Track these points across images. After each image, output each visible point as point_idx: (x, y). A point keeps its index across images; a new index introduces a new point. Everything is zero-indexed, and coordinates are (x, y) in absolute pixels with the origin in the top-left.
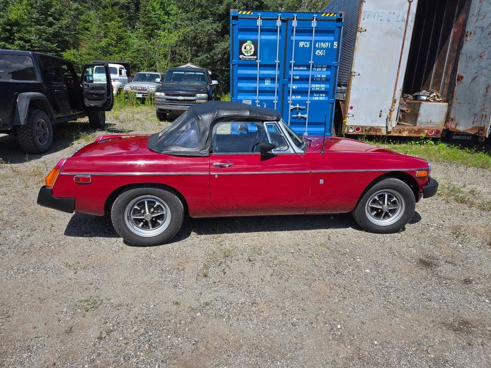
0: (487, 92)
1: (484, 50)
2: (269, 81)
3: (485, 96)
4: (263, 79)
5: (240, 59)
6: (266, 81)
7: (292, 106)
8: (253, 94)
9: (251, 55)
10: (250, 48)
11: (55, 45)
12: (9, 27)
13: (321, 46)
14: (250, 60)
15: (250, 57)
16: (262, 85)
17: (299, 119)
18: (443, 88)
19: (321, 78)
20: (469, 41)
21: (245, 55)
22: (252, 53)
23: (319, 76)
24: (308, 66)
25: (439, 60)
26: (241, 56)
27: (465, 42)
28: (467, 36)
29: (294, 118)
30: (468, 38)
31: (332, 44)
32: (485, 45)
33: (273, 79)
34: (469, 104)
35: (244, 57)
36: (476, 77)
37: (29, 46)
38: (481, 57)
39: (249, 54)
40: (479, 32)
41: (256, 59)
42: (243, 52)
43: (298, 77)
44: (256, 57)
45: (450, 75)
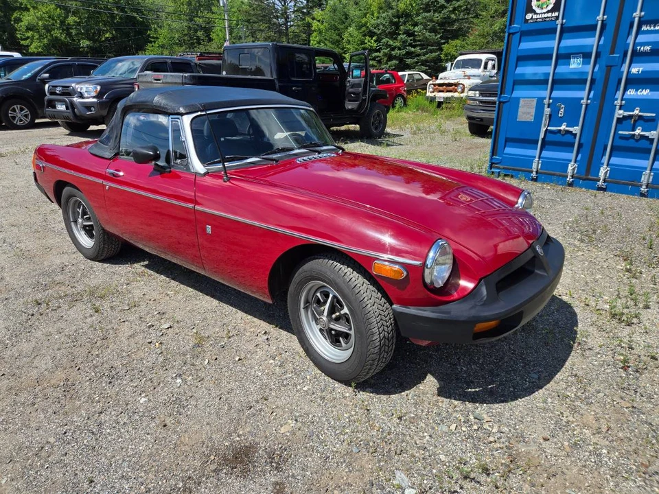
2: (580, 60)
4: (564, 57)
5: (526, 21)
6: (572, 60)
7: (621, 112)
8: (543, 86)
9: (548, 12)
11: (439, 36)
12: (396, 20)
14: (544, 20)
15: (546, 15)
16: (562, 69)
17: (637, 141)
21: (536, 13)
22: (550, 7)
26: (529, 16)
29: (623, 138)
33: (586, 56)
35: (535, 17)
37: (411, 40)
39: (545, 10)
41: (557, 18)
42: (534, 8)
43: (648, 48)
44: (557, 14)
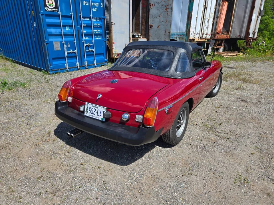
0: (166, 32)
1: (161, 13)
2: (68, 28)
3: (165, 34)
4: (64, 26)
6: (66, 27)
7: (85, 44)
8: (60, 37)
9: (54, 8)
10: (52, 3)
13: (95, 5)
14: (53, 11)
15: (53, 9)
16: (65, 30)
17: (90, 52)
18: (142, 32)
19: (98, 26)
20: (152, 8)
21: (49, 8)
22: (54, 6)
23: (96, 24)
24: (90, 18)
25: (136, 17)
26: (46, 8)
27: (150, 9)
28: (151, 6)
29: (87, 52)
30: (152, 7)
31: (100, 5)
32: (160, 11)
33: (71, 26)
34: (158, 38)
35: (49, 9)
36: (159, 26)
38: (160, 16)
39: (52, 7)
40: (156, 4)
41: (58, 11)
42: (47, 5)
43: (85, 25)
45: (144, 25)
